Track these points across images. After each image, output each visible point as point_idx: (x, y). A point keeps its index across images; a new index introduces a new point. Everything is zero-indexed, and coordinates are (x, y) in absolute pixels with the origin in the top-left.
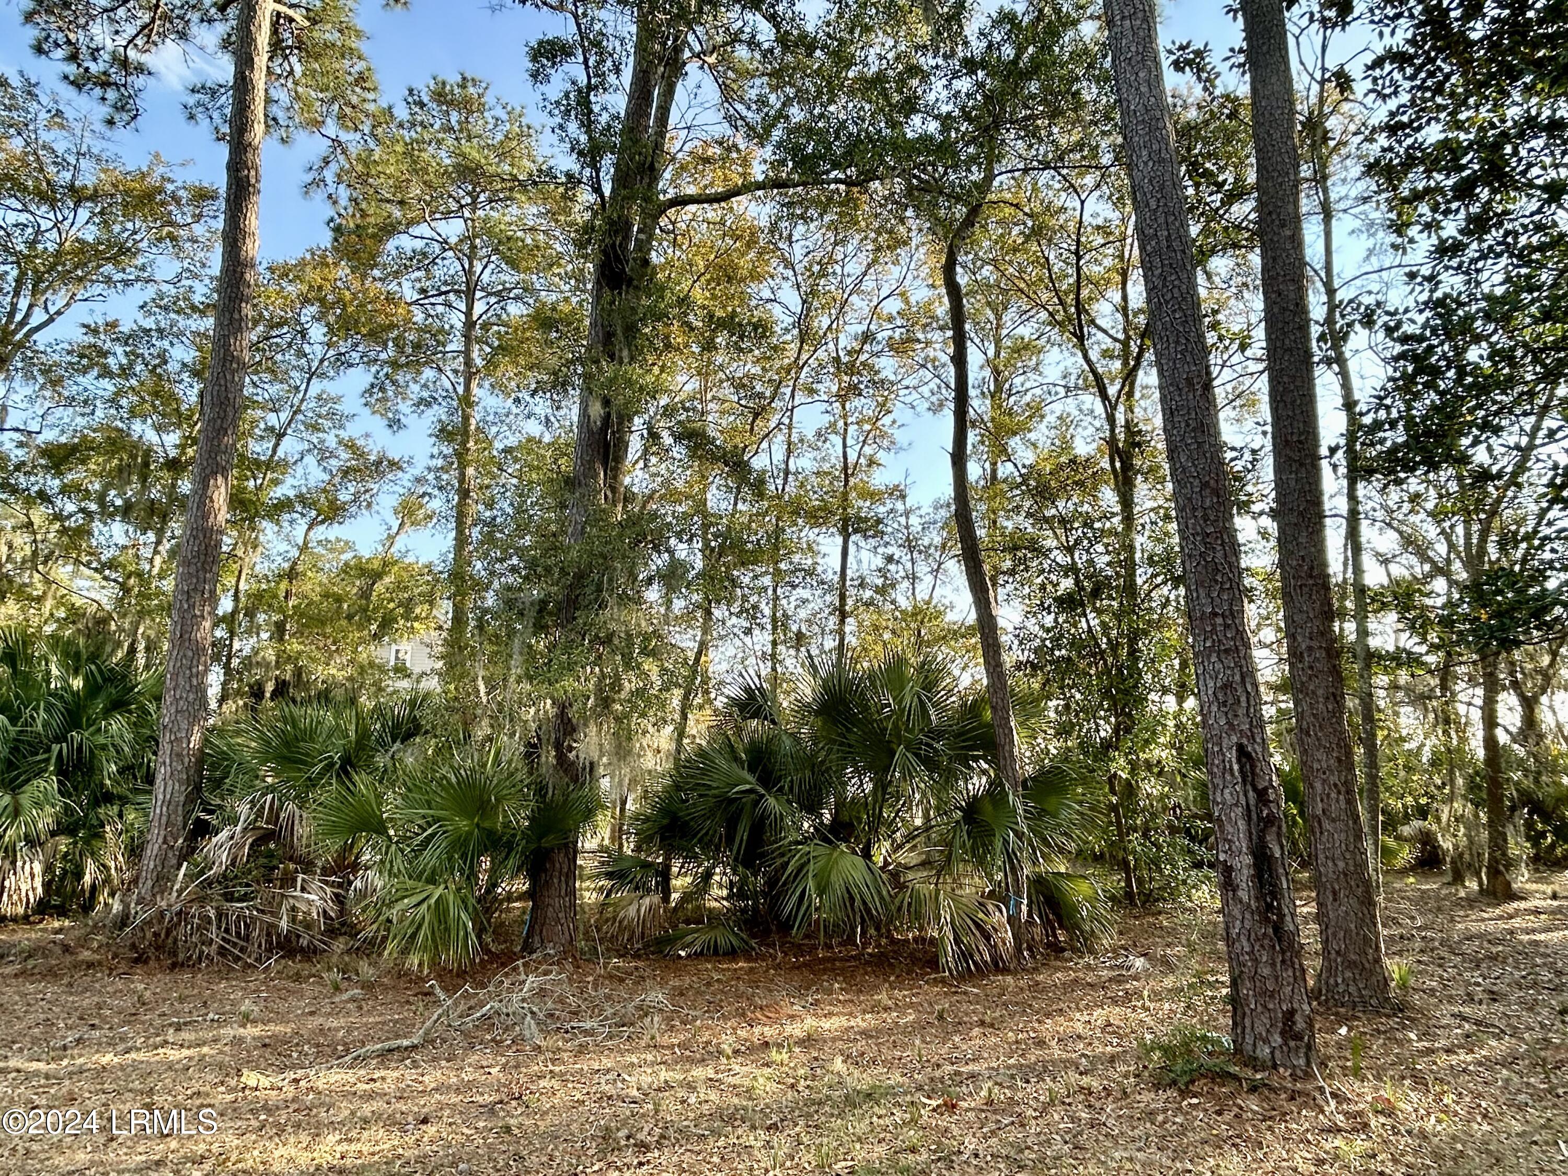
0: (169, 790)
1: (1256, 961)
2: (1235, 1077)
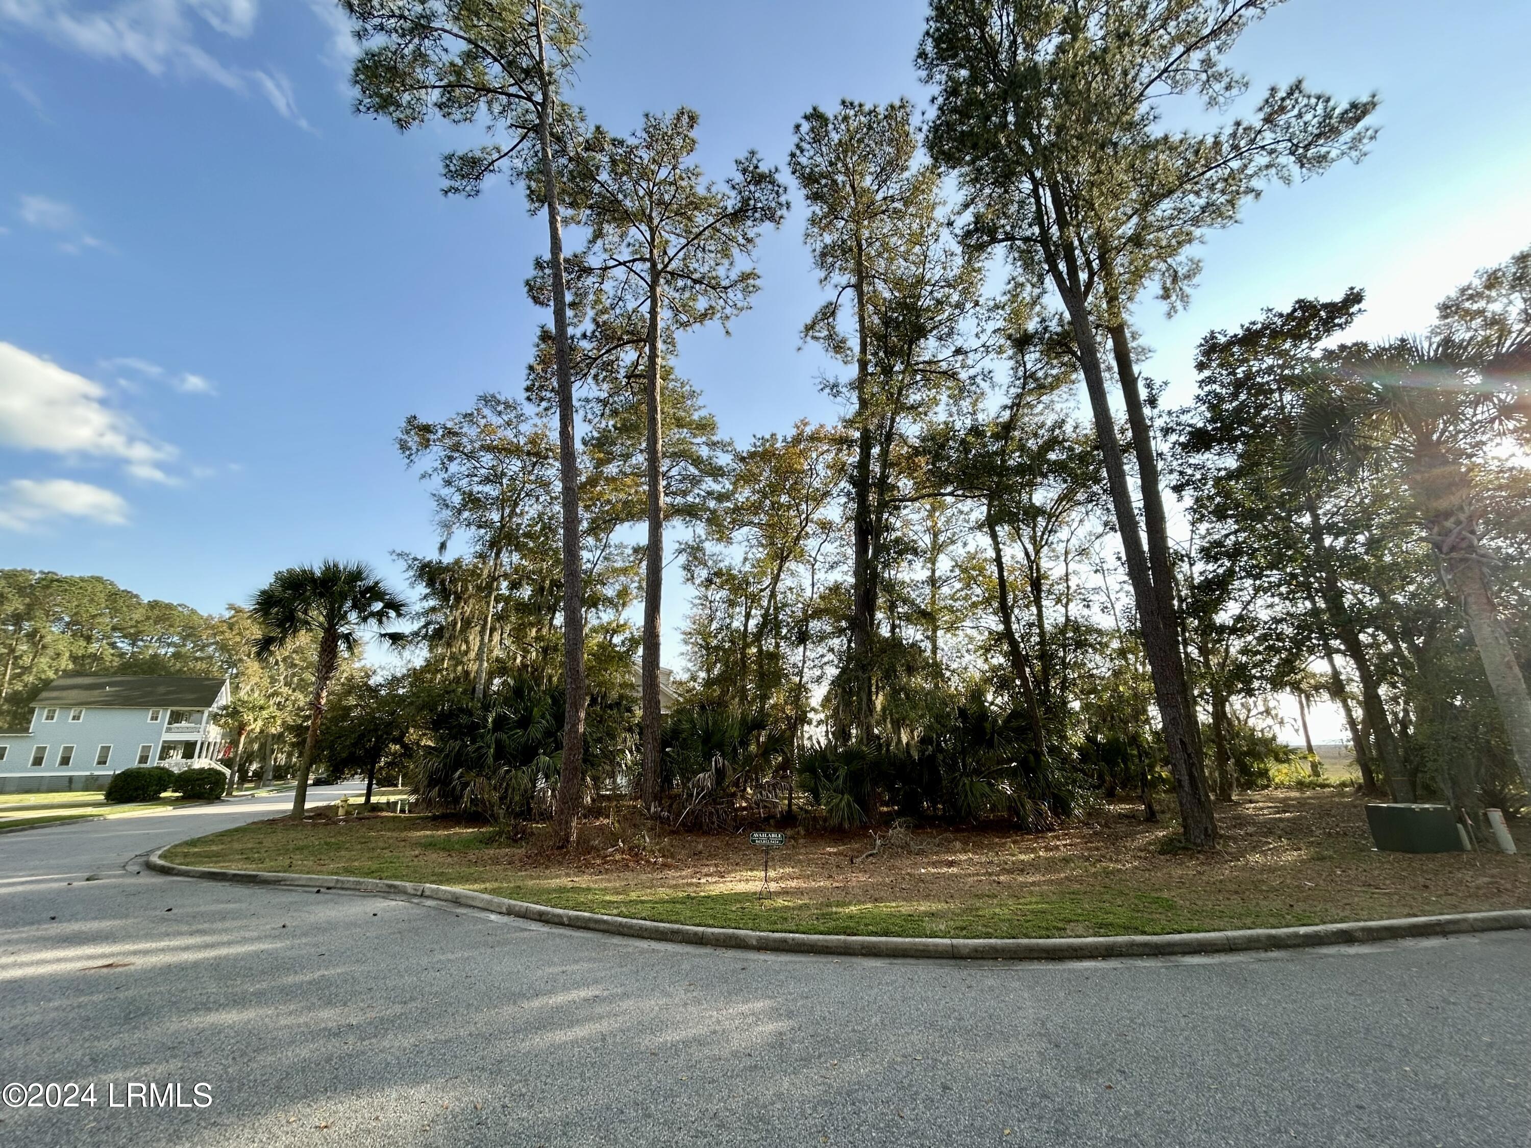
1: (1192, 812)
2: (1191, 849)
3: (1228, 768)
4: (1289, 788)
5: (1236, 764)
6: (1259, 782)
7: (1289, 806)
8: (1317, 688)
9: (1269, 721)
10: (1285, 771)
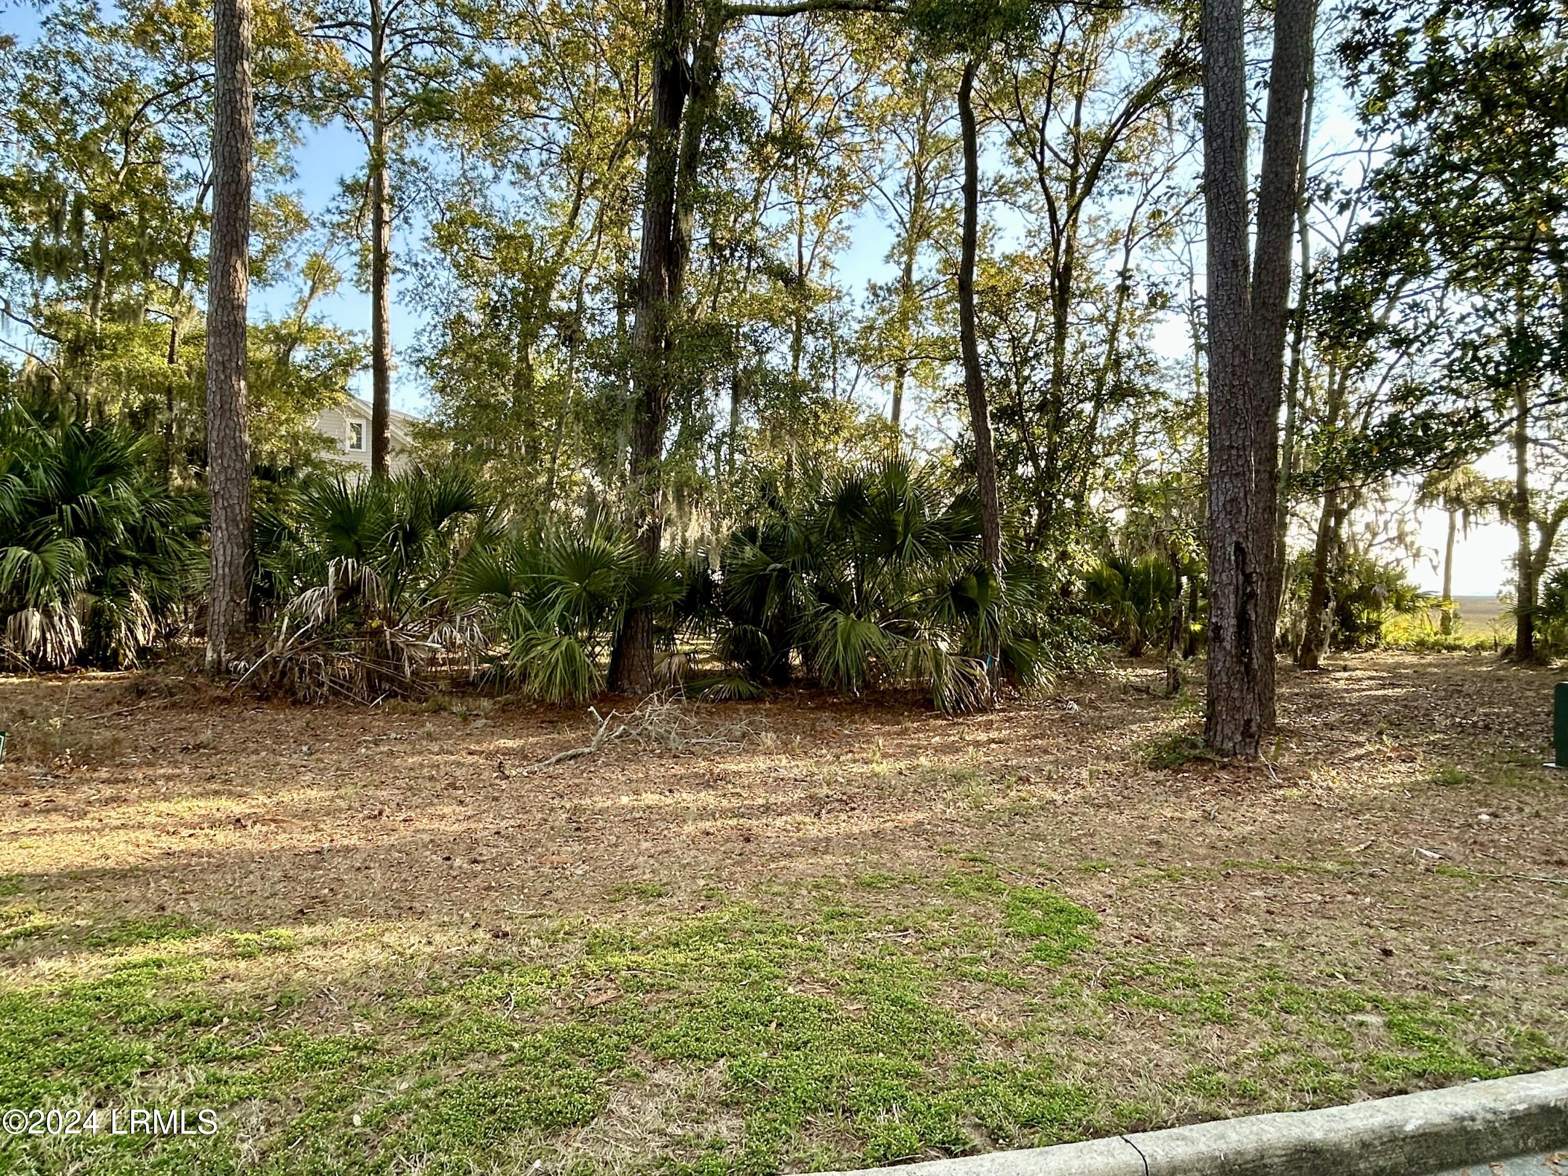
0: (229, 552)
1: (1230, 688)
2: (1210, 760)
3: (1324, 617)
4: (1405, 649)
5: (1337, 612)
6: (1364, 640)
7: (1401, 676)
8: (1481, 503)
9: (1400, 552)
10: (1405, 625)
